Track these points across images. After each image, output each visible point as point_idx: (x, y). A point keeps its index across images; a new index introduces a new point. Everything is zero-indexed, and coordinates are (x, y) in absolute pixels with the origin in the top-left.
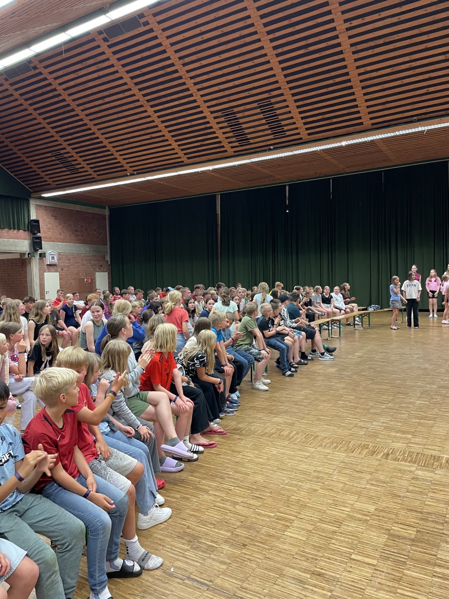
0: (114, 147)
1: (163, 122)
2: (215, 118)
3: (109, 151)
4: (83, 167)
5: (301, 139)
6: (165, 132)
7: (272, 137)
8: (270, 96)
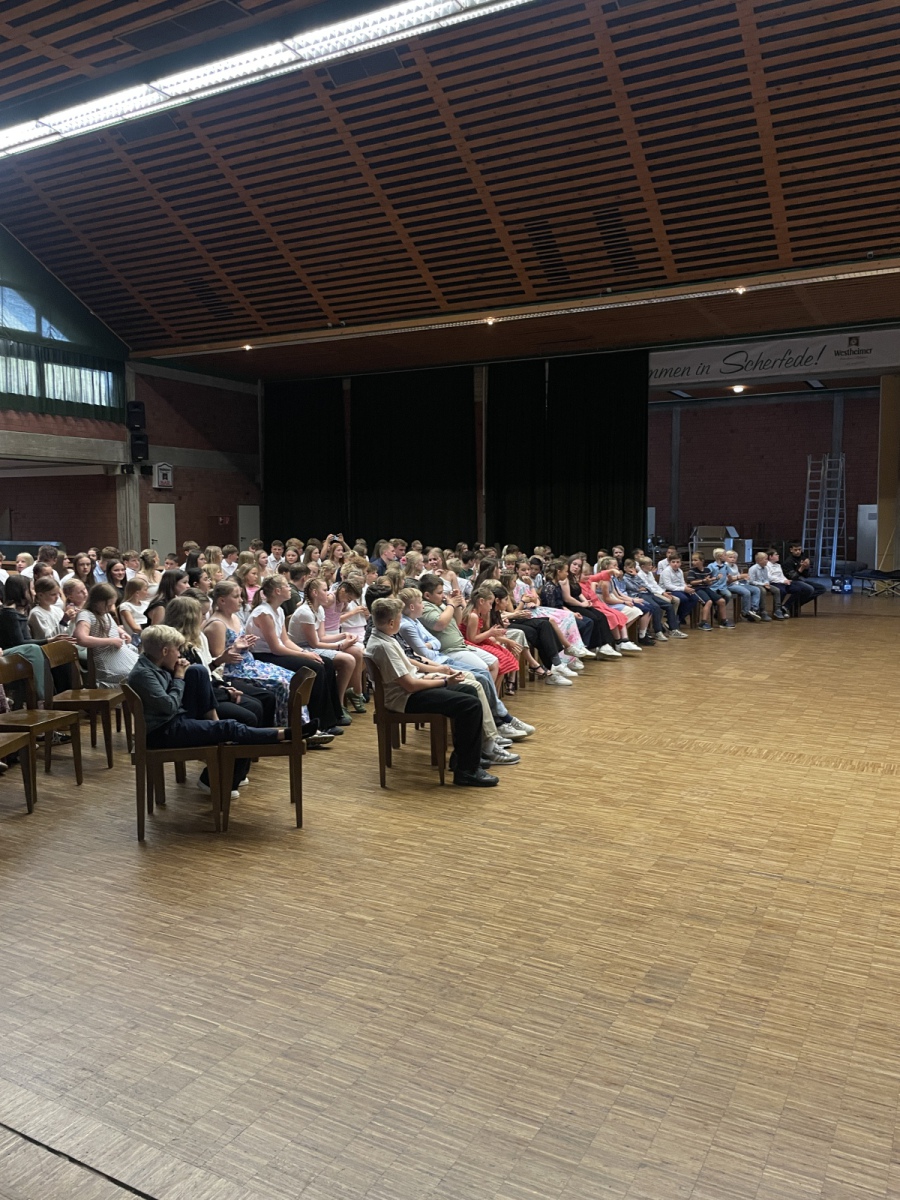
0: (309, 275)
1: (412, 235)
2: (511, 233)
4: (243, 309)
5: (664, 277)
6: (413, 253)
7: (611, 271)
8: (619, 200)
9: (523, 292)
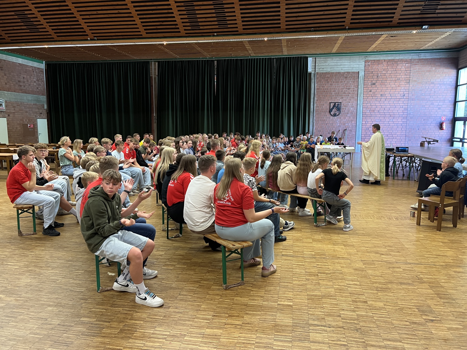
2: (178, 6)
4: (45, 28)
5: (238, 31)
6: (133, 10)
7: (217, 27)
9: (179, 32)
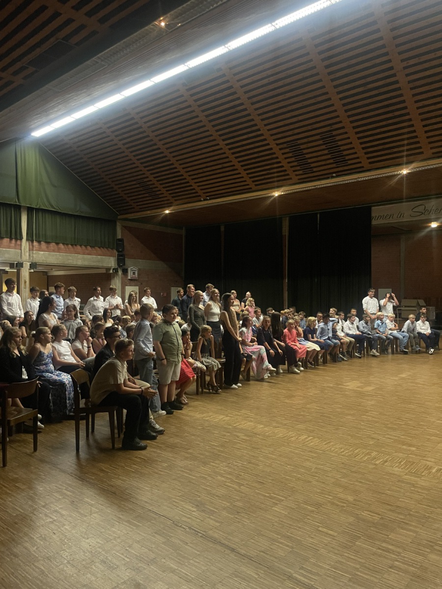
0: (189, 176)
1: (233, 153)
2: (280, 149)
3: (185, 179)
4: (163, 194)
5: (363, 167)
6: (235, 162)
7: (334, 165)
8: (332, 129)
9: (291, 179)
